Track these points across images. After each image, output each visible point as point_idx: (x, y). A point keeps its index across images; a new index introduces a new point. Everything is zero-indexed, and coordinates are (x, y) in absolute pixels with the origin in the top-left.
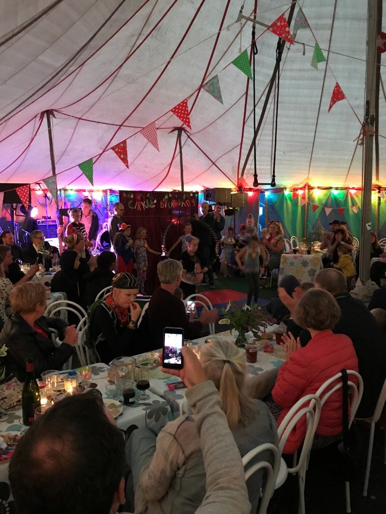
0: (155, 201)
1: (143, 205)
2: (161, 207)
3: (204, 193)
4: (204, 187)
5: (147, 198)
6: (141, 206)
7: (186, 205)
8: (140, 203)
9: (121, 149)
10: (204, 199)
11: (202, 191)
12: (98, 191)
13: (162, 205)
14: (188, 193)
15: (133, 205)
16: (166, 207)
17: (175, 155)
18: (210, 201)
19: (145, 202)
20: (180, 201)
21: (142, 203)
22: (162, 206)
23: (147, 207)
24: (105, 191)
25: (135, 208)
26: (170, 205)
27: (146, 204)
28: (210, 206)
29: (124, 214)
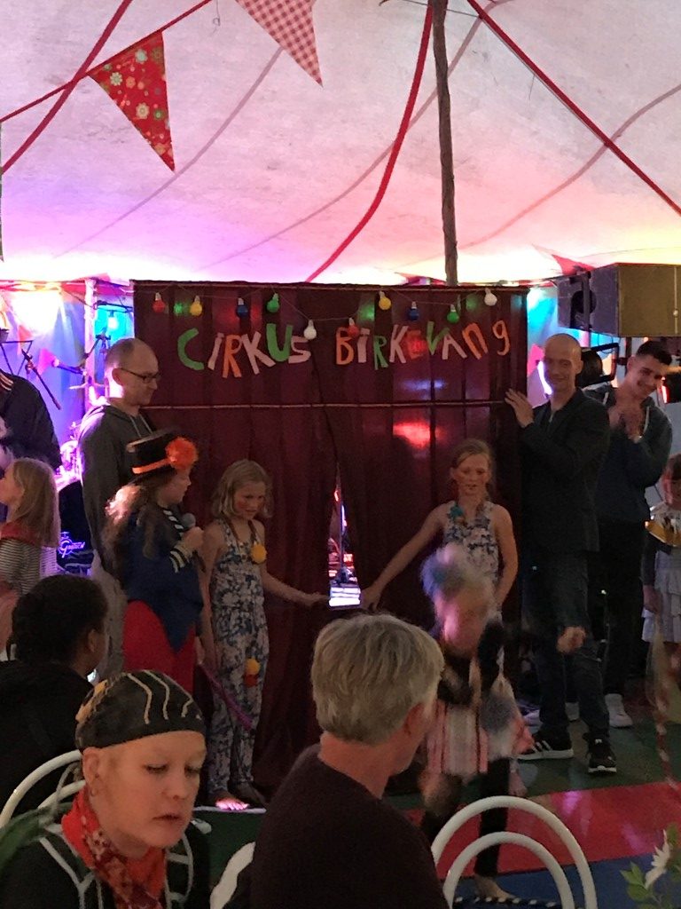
0: (310, 333)
1: (252, 350)
2: (339, 362)
3: (562, 292)
4: (560, 260)
5: (268, 316)
6: (242, 357)
7: (466, 348)
8: (235, 344)
9: (138, 77)
10: (561, 319)
11: (552, 282)
12: (39, 285)
13: (345, 354)
14: (478, 291)
15: (201, 349)
16: (362, 359)
17: (416, 108)
18: (588, 329)
19: (257, 336)
20: (436, 332)
21: (244, 340)
22: (345, 356)
23: (270, 363)
24: (74, 288)
25: (211, 365)
26: (386, 351)
27: (263, 347)
28: (591, 356)
29: (156, 397)
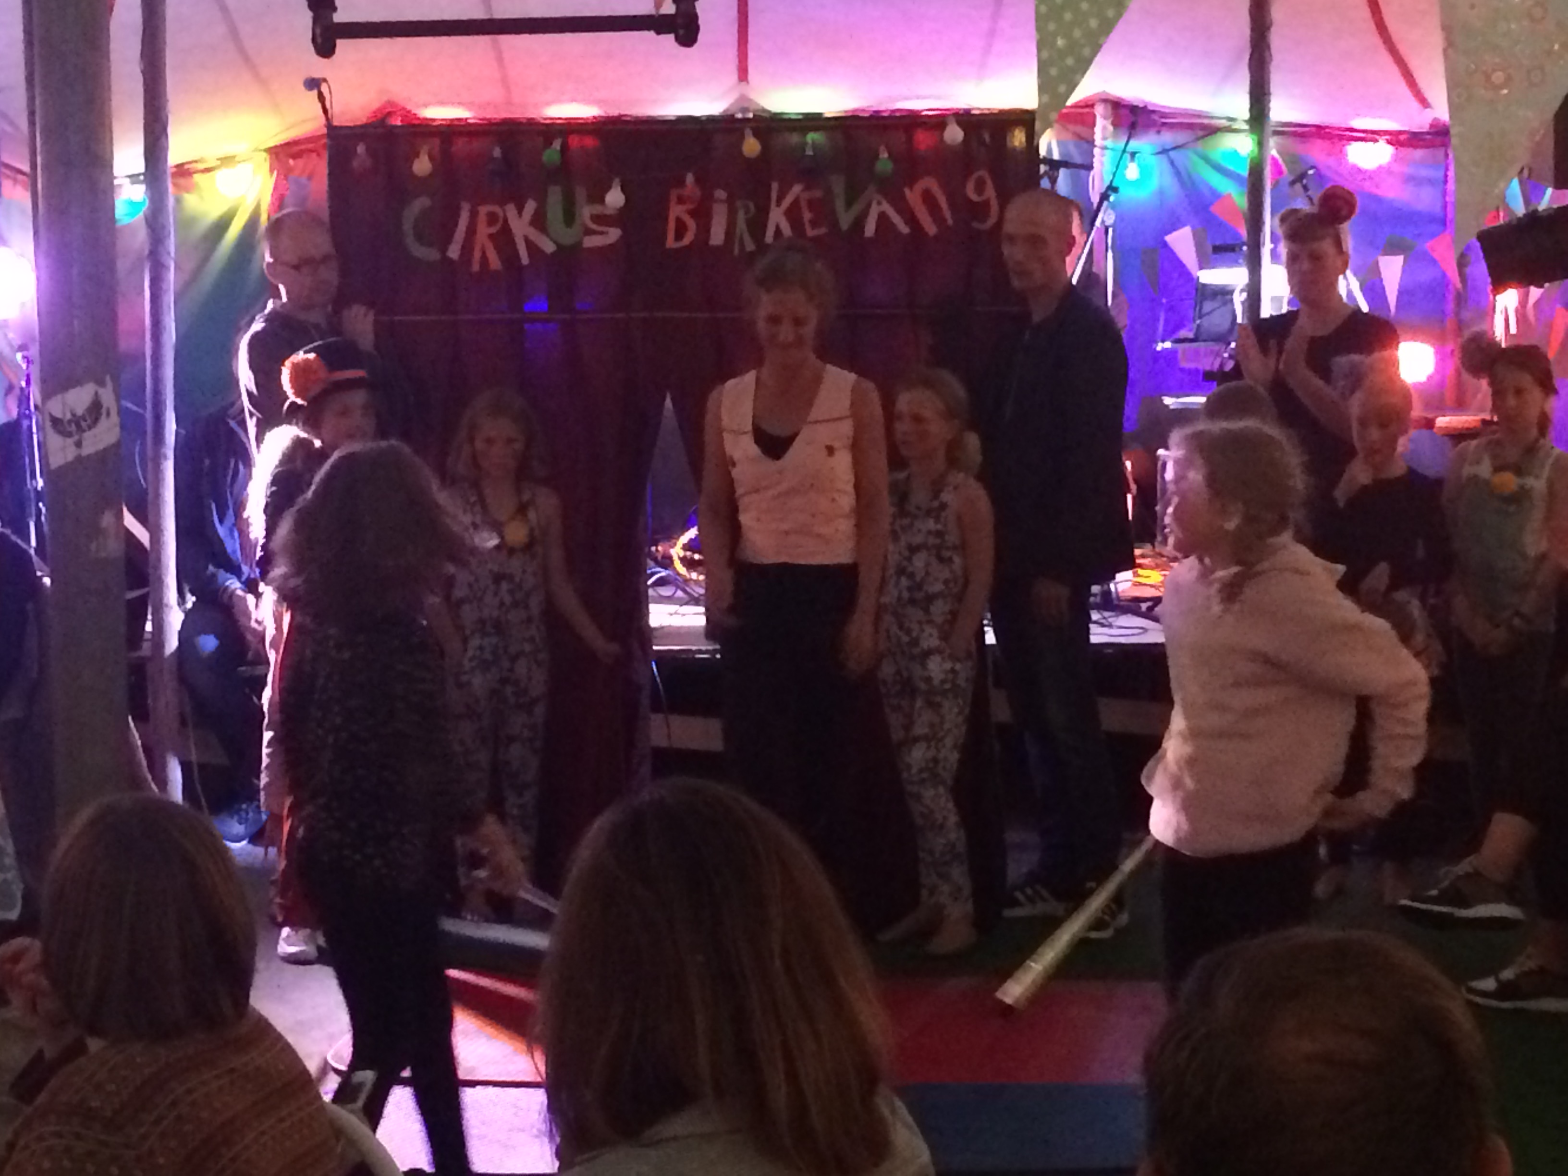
0: (615, 198)
1: (521, 227)
2: (671, 243)
6: (504, 239)
7: (910, 218)
13: (681, 231)
14: (930, 122)
15: (438, 228)
16: (717, 237)
19: (530, 206)
21: (511, 210)
22: (681, 234)
23: (549, 247)
25: (454, 252)
26: (758, 225)
27: (539, 221)
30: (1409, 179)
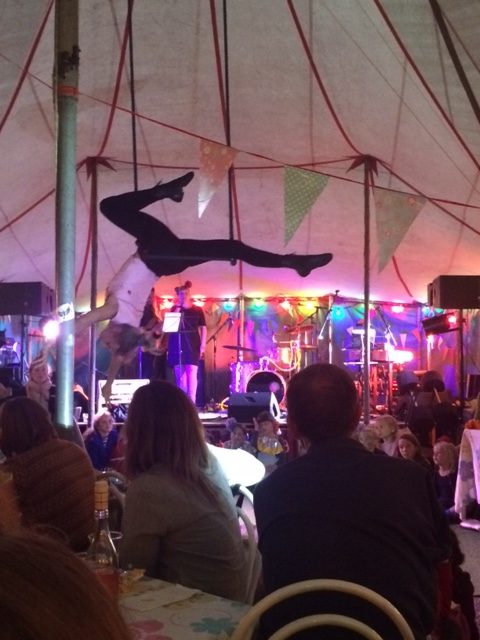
30: (408, 315)
